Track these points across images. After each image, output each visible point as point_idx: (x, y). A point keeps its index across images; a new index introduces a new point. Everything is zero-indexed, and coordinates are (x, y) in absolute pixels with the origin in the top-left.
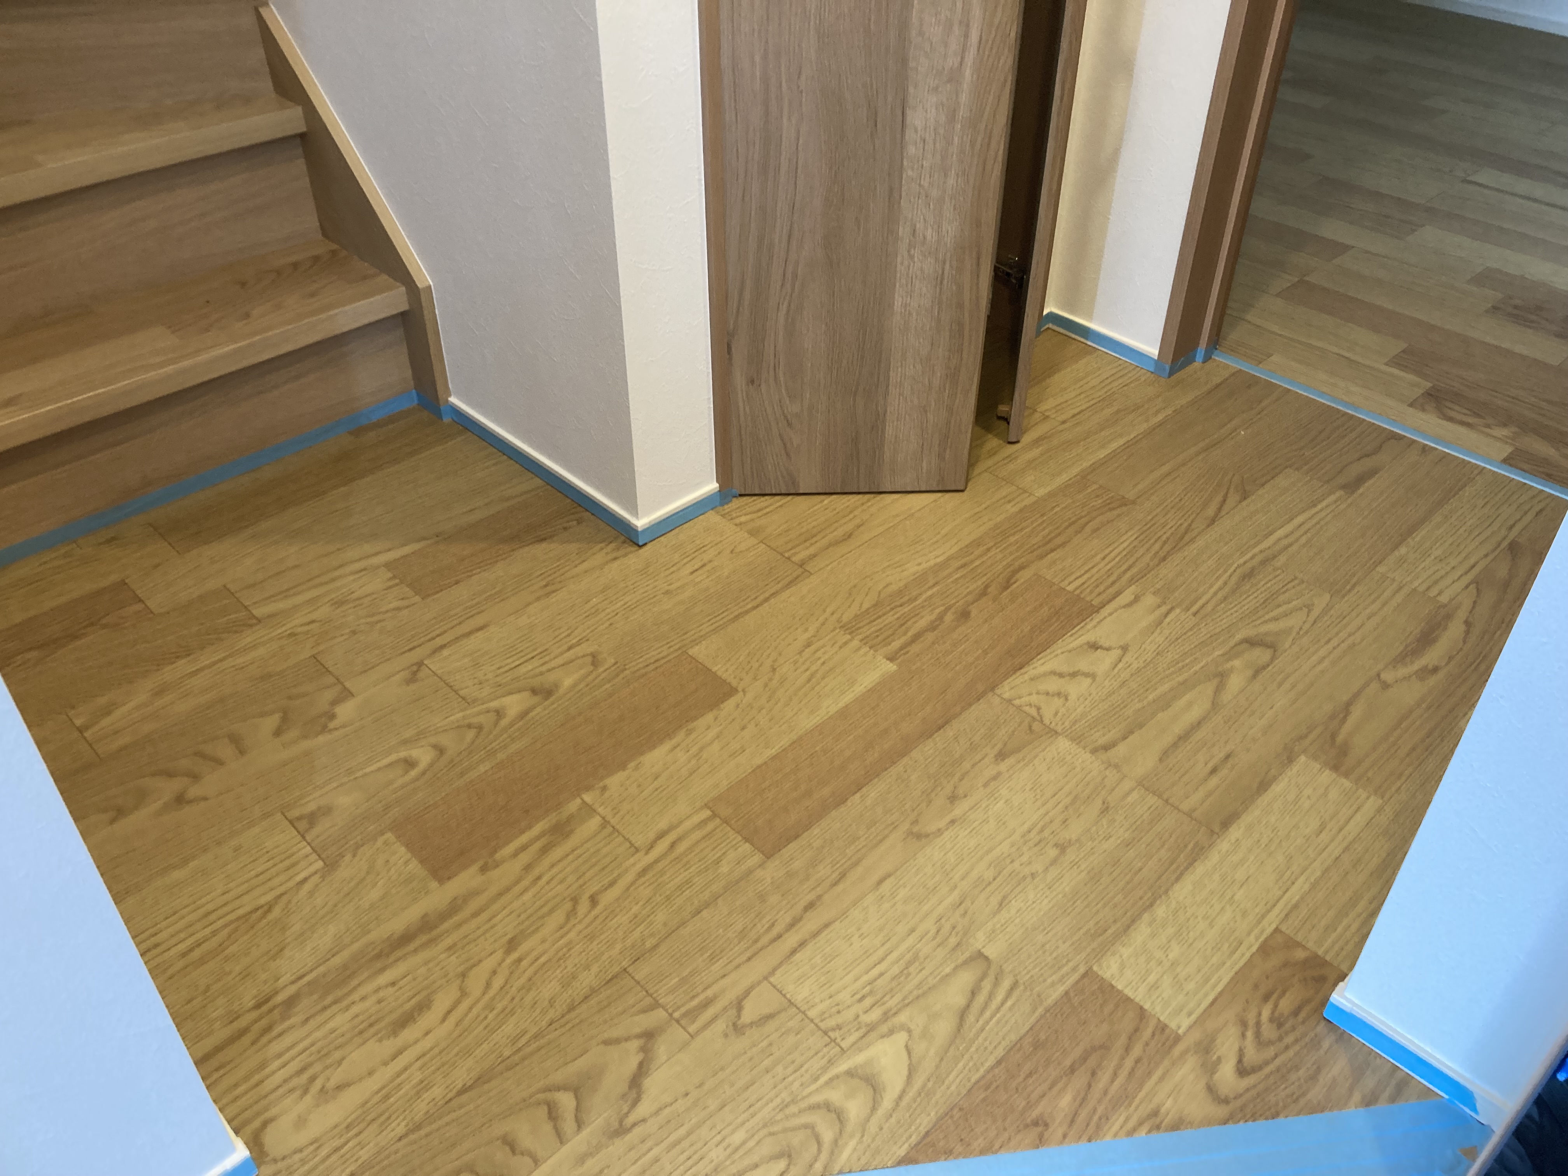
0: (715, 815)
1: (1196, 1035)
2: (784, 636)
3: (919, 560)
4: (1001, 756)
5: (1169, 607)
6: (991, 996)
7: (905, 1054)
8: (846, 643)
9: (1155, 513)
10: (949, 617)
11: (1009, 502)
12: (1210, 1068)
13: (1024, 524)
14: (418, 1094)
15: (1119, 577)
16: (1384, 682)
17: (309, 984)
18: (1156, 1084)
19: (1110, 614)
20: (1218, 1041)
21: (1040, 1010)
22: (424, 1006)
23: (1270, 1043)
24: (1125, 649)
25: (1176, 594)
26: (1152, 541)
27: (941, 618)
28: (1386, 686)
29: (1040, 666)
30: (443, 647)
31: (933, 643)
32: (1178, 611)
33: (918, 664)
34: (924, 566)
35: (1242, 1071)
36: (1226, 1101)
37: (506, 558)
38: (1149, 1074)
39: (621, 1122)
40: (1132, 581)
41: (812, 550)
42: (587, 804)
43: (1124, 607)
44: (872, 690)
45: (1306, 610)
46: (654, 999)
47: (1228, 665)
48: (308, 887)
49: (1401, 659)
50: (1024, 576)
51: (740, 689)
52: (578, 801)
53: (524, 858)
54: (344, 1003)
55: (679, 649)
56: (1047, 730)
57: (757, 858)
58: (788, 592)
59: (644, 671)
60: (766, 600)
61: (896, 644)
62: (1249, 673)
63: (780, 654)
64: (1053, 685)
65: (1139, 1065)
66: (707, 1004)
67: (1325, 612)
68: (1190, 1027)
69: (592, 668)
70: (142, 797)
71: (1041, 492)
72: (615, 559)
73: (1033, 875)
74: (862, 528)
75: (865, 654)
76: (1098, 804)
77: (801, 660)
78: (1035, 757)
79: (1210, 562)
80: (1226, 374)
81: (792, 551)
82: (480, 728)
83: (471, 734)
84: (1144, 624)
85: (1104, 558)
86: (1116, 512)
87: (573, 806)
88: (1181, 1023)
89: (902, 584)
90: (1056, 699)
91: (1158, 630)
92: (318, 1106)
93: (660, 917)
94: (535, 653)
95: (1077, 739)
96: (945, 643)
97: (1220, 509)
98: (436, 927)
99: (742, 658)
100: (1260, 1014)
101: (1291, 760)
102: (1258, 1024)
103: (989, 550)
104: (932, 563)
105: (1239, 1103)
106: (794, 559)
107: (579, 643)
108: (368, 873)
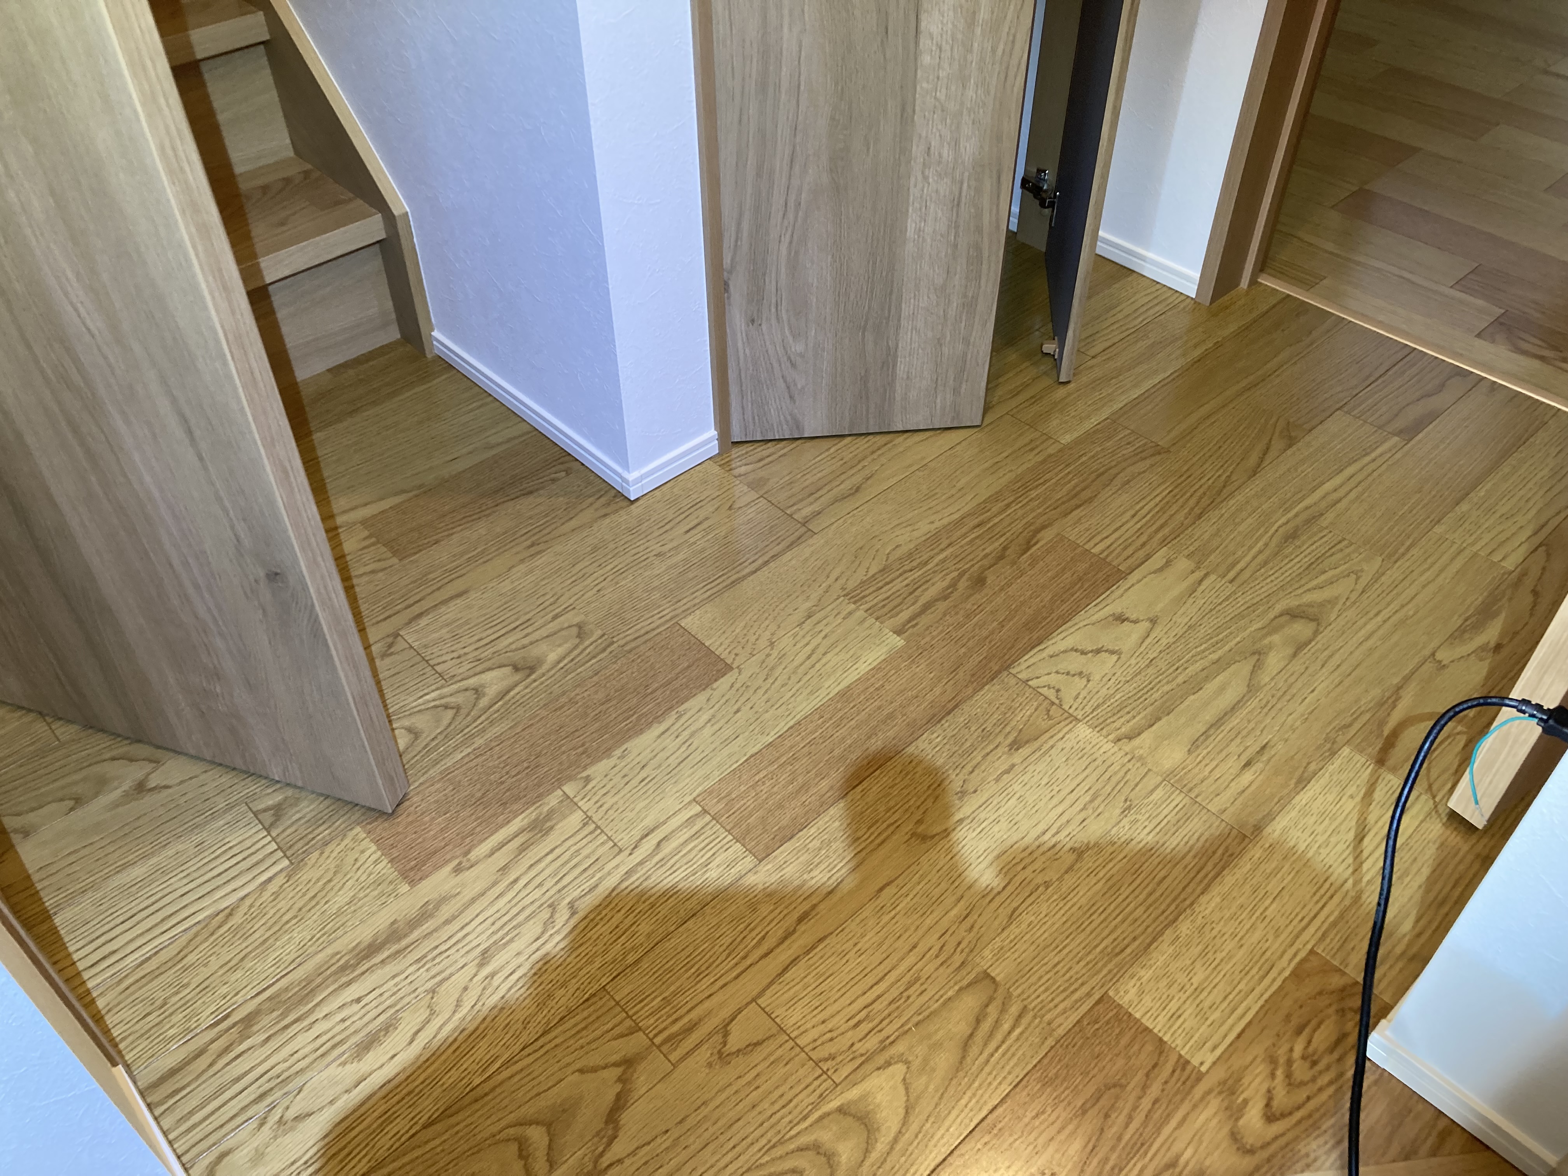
0: (705, 811)
1: (1220, 1073)
2: (783, 605)
3: (932, 518)
4: (1016, 745)
5: (1202, 573)
6: (997, 1023)
7: (901, 1090)
8: (850, 613)
9: (1191, 463)
10: (963, 584)
11: (1032, 450)
12: (1235, 1112)
13: (1047, 476)
14: (382, 1128)
15: (1150, 538)
16: (1440, 662)
17: (270, 999)
18: (1175, 1129)
19: (1139, 581)
20: (1246, 1081)
21: (1050, 1042)
22: (388, 1028)
23: (1302, 1084)
24: (1154, 621)
25: (1212, 557)
26: (1188, 494)
27: (953, 585)
28: (1442, 667)
29: (1061, 641)
30: (420, 615)
31: (945, 615)
32: (1213, 577)
33: (928, 639)
34: (938, 524)
35: (1270, 1117)
36: (1251, 1151)
37: (489, 515)
38: (1168, 1117)
39: (596, 1162)
40: (1164, 542)
41: (816, 507)
42: (568, 797)
43: (1155, 572)
44: (877, 669)
45: (1353, 577)
46: (634, 1021)
47: (1266, 641)
48: (273, 887)
49: (1459, 635)
50: (1047, 535)
51: (734, 666)
52: (559, 792)
53: (501, 858)
54: (306, 1023)
55: (671, 619)
56: (1066, 715)
57: (749, 861)
58: (788, 555)
59: (633, 645)
60: (766, 563)
61: (905, 615)
62: (1290, 651)
63: (779, 627)
64: (1075, 663)
65: (1157, 1106)
66: (690, 1029)
67: (1375, 579)
68: (1214, 1063)
69: (577, 641)
70: (101, 784)
71: (1067, 439)
72: (605, 515)
73: (1047, 884)
74: (869, 482)
75: (870, 627)
76: (1120, 804)
77: (801, 633)
78: (1052, 747)
79: (1249, 520)
80: (1273, 301)
81: (795, 508)
82: (458, 708)
83: (450, 713)
84: (1175, 592)
85: (1133, 516)
86: (1148, 462)
87: (553, 800)
88: (1204, 1059)
89: (912, 546)
90: (1077, 678)
91: (1191, 600)
92: (275, 1138)
93: (645, 927)
94: (518, 623)
95: (1099, 726)
96: (957, 613)
97: (1262, 460)
98: (406, 936)
99: (737, 631)
100: (1291, 1050)
101: (1333, 753)
102: (1289, 1062)
103: (1008, 506)
104: (945, 521)
105: (1265, 1154)
106: (795, 516)
107: (566, 611)
108: (335, 873)
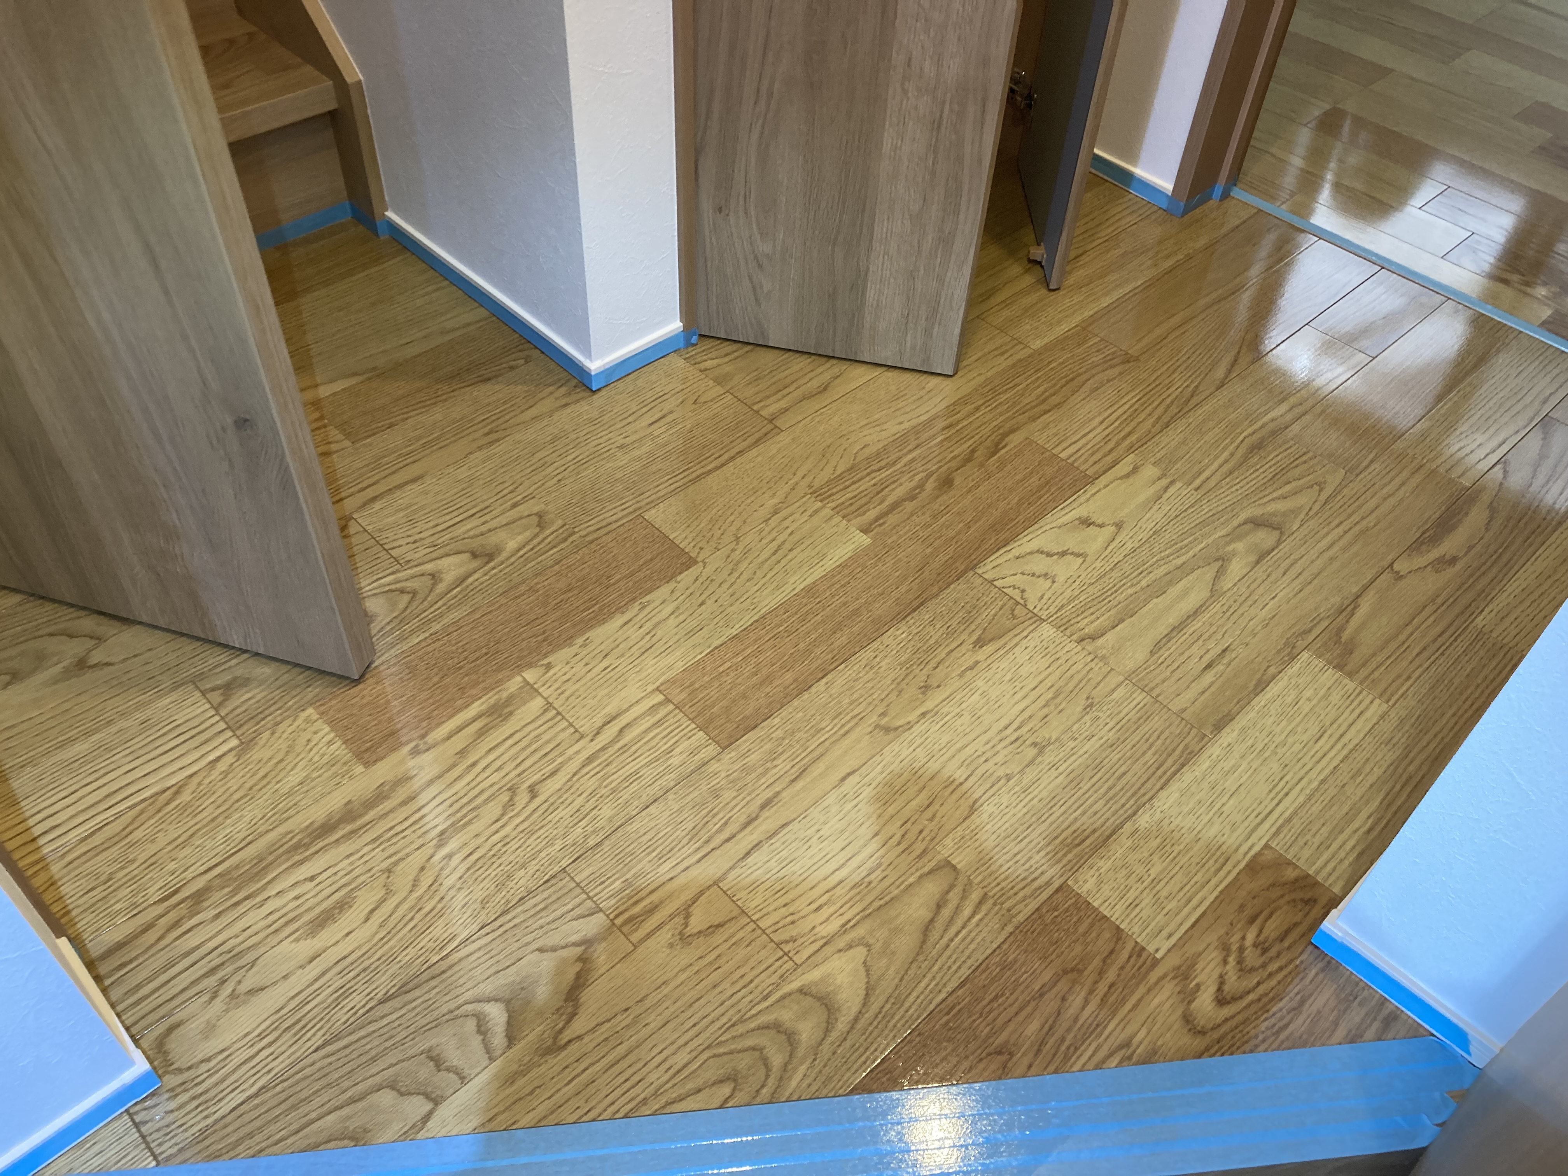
0: (668, 700)
1: (1174, 961)
2: (749, 501)
3: (900, 419)
4: (980, 643)
5: (1169, 480)
6: (958, 909)
7: (863, 973)
8: (816, 512)
9: (1159, 372)
10: (930, 485)
11: (1002, 354)
12: (1188, 996)
13: (1017, 381)
14: (337, 1002)
15: (1118, 444)
16: (1398, 573)
17: (220, 875)
18: (1130, 1011)
19: (1106, 486)
20: (1199, 967)
21: (1009, 928)
22: (342, 906)
23: (1253, 970)
24: (1119, 526)
25: (1178, 466)
26: (1156, 403)
27: (921, 486)
28: (1399, 577)
29: (1027, 543)
30: (373, 499)
31: (912, 515)
32: (1179, 484)
33: (894, 538)
34: (906, 425)
35: (1221, 1001)
36: (1202, 1033)
37: (445, 400)
38: (1123, 1001)
39: (555, 1038)
40: (1131, 449)
41: (783, 404)
42: (528, 684)
43: (1121, 478)
44: (843, 566)
45: (1316, 488)
46: (595, 902)
47: (1230, 548)
48: (222, 766)
49: (1417, 546)
50: (1016, 439)
51: (699, 559)
52: (518, 679)
53: (458, 743)
54: (259, 899)
55: (635, 511)
56: (1030, 615)
57: (712, 749)
58: (754, 452)
59: (595, 536)
60: (732, 458)
61: (872, 514)
62: (1253, 558)
63: (745, 522)
64: (1040, 564)
65: (1113, 989)
66: (651, 911)
67: (1337, 491)
68: (1169, 951)
69: (537, 530)
70: (40, 659)
71: (1037, 344)
72: (566, 405)
73: (1009, 777)
74: (838, 381)
75: (837, 525)
76: (1082, 702)
77: (768, 529)
78: (1016, 645)
79: (1217, 430)
80: (1244, 215)
81: (762, 404)
82: (414, 593)
83: (406, 598)
84: (1142, 498)
85: (1102, 422)
86: (1117, 370)
87: (514, 684)
88: (1159, 946)
89: (881, 445)
90: (1042, 580)
91: (1156, 507)
92: (227, 1011)
93: (606, 812)
94: (474, 511)
95: (1063, 627)
96: (924, 514)
97: (1229, 371)
98: (361, 816)
99: (702, 525)
100: (1243, 938)
101: (1293, 658)
102: (1241, 949)
103: (977, 409)
104: (914, 422)
105: (1216, 1035)
106: (763, 413)
107: (525, 500)
108: (287, 753)
